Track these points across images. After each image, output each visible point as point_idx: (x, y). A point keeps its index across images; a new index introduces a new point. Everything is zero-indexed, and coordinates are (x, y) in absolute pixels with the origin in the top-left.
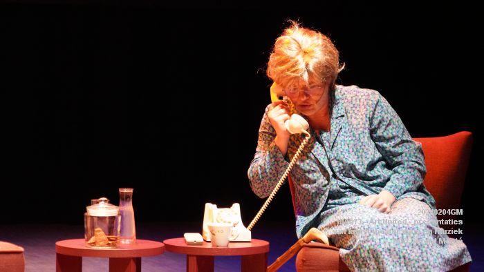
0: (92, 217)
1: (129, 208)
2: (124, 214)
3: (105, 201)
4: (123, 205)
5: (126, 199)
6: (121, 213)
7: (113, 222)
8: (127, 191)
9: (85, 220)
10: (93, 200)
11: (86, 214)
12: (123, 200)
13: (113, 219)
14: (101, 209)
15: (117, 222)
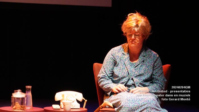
0: (14, 98)
1: (30, 94)
2: (28, 97)
3: (20, 91)
4: (27, 93)
5: (29, 90)
6: (26, 96)
7: (23, 100)
8: (29, 87)
9: (11, 99)
10: (15, 91)
11: (12, 96)
12: (27, 91)
13: (23, 99)
14: (18, 94)
15: (25, 100)
